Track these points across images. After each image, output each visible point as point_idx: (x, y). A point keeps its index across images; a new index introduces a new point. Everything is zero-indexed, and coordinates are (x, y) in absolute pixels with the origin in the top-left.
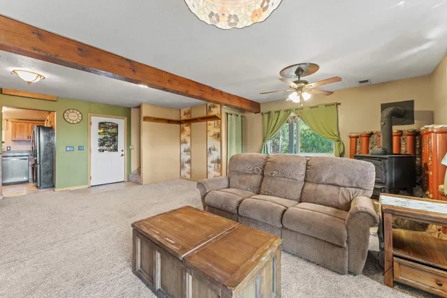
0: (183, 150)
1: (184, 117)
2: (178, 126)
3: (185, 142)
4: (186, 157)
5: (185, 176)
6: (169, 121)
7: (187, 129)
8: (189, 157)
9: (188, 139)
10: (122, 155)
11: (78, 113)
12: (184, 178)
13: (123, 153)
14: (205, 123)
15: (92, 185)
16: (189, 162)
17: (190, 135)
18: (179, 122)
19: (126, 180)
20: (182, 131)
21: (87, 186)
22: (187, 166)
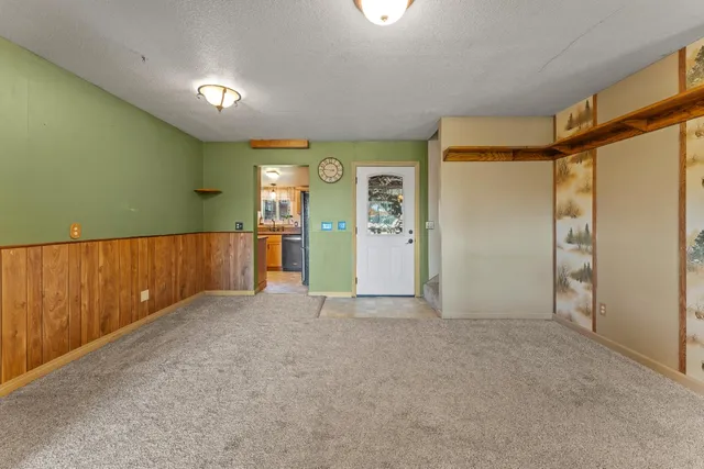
0: (562, 236)
1: (564, 134)
2: (546, 166)
3: (572, 212)
4: (576, 260)
5: (570, 318)
6: (517, 154)
7: (580, 170)
8: (589, 260)
9: (585, 203)
10: (411, 241)
11: (337, 163)
12: (567, 323)
13: (412, 237)
14: (677, 127)
15: (358, 293)
16: (588, 275)
17: (593, 189)
18: (551, 153)
19: (418, 294)
20: (560, 177)
21: (349, 295)
22: (579, 287)
